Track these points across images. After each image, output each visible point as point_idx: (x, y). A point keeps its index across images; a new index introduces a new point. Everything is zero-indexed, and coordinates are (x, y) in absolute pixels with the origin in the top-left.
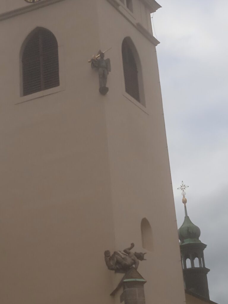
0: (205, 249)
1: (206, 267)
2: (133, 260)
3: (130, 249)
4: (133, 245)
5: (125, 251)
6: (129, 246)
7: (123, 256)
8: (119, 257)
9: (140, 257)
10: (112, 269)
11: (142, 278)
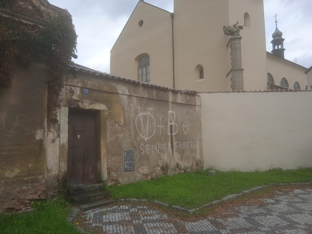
0: (284, 41)
1: (284, 48)
2: (237, 29)
3: (236, 24)
4: (238, 23)
5: (233, 26)
6: (236, 23)
7: (232, 28)
8: (230, 28)
9: (241, 28)
10: (227, 34)
11: (240, 36)
